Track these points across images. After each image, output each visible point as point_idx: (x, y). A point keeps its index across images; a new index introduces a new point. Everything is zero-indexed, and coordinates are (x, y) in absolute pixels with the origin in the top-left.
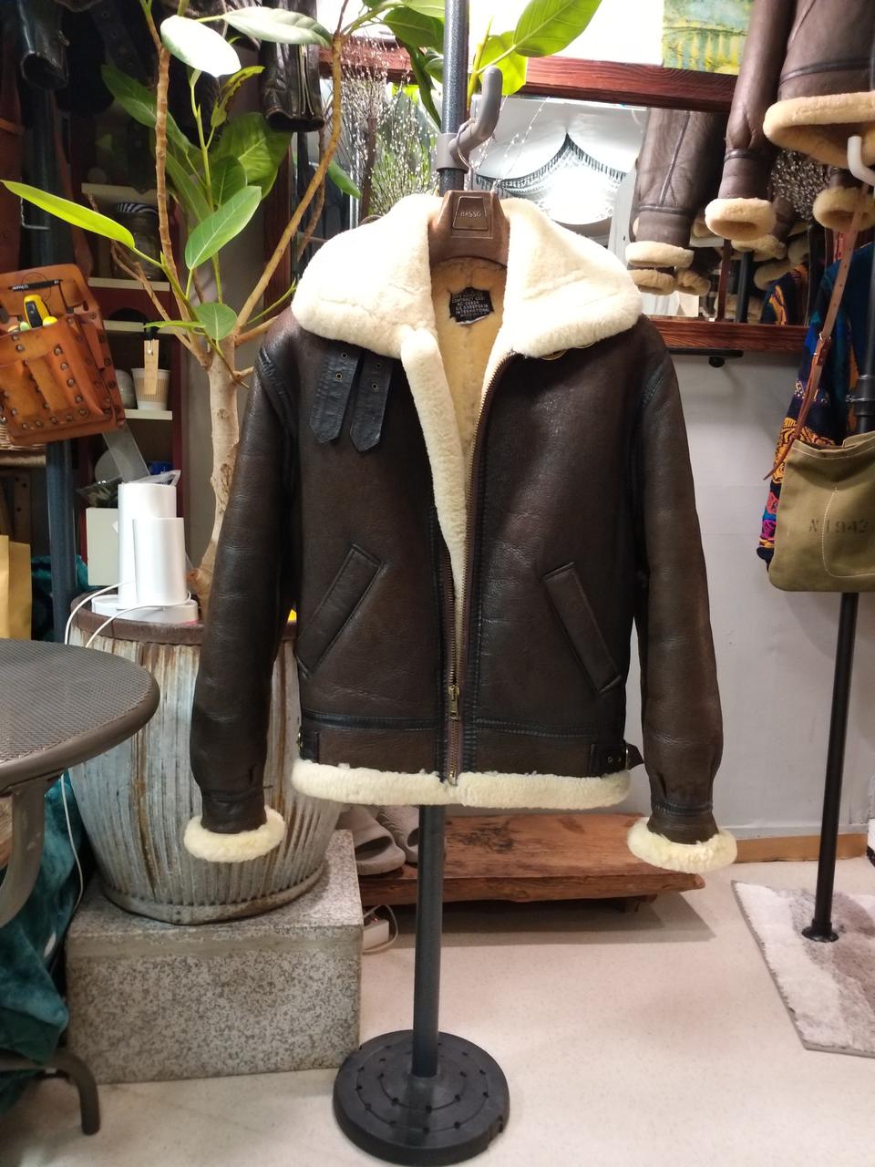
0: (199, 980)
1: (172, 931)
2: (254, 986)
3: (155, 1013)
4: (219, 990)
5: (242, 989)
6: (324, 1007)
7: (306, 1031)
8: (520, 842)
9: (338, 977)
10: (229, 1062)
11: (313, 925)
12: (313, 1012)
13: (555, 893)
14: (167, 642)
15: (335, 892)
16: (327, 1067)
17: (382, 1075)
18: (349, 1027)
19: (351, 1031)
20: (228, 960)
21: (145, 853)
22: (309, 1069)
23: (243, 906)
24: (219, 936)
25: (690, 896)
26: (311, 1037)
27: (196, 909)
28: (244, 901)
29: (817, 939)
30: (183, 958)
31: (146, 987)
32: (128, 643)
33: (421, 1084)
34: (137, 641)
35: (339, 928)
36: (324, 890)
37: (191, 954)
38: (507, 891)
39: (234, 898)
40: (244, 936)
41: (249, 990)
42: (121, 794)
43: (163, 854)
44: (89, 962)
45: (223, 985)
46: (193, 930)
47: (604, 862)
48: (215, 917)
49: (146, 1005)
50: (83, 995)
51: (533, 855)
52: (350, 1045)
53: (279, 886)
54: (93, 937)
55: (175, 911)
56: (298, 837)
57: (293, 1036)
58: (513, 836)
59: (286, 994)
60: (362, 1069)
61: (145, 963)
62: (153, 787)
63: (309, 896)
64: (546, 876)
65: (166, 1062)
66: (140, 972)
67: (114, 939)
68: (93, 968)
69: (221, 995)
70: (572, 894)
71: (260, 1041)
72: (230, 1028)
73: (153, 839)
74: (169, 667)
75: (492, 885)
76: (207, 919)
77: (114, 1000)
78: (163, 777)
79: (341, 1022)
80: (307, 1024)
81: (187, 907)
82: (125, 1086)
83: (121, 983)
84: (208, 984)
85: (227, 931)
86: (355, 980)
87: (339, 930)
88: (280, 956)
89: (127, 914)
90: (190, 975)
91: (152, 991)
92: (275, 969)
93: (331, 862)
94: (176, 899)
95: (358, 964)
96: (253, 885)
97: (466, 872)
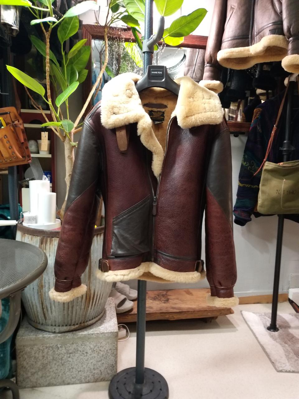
0: (62, 352)
1: (52, 335)
2: (81, 353)
3: (47, 364)
4: (69, 355)
5: (76, 355)
6: (105, 360)
7: (98, 369)
8: (171, 299)
9: (110, 350)
10: (73, 380)
11: (101, 332)
12: (101, 362)
13: (183, 317)
14: (50, 236)
15: (108, 320)
16: (106, 381)
17: (125, 384)
18: (114, 367)
19: (114, 368)
20: (72, 345)
21: (43, 309)
22: (100, 381)
23: (77, 326)
24: (69, 337)
25: (229, 316)
26: (100, 370)
27: (60, 327)
28: (77, 324)
29: (272, 330)
30: (56, 345)
31: (43, 355)
32: (37, 237)
33: (139, 387)
34: (40, 236)
35: (110, 333)
36: (105, 319)
37: (59, 343)
38: (167, 317)
39: (74, 323)
40: (78, 336)
41: (79, 355)
42: (34, 288)
43: (49, 309)
44: (24, 347)
45: (70, 353)
46: (59, 335)
47: (200, 306)
48: (67, 330)
49: (43, 361)
50: (22, 358)
51: (176, 304)
52: (114, 373)
53: (89, 319)
54: (25, 338)
55: (53, 328)
56: (96, 302)
57: (94, 370)
58: (169, 297)
59: (92, 356)
60: (118, 381)
61: (43, 347)
62: (45, 286)
63: (99, 322)
64: (181, 311)
65: (51, 380)
66: (41, 350)
67: (32, 339)
68: (25, 349)
69: (69, 357)
70: (190, 317)
71: (83, 372)
72: (73, 368)
73: (46, 304)
74: (51, 245)
75: (162, 315)
76: (64, 331)
77: (32, 359)
78: (49, 283)
79: (111, 365)
80: (99, 366)
81: (58, 327)
82: (37, 388)
83: (35, 353)
84: (65, 353)
85: (72, 335)
86: (116, 351)
87: (110, 334)
88: (90, 343)
89: (36, 330)
90: (59, 350)
91: (46, 356)
92: (88, 348)
93: (107, 309)
94: (53, 324)
95: (117, 345)
96: (80, 319)
97: (153, 310)
